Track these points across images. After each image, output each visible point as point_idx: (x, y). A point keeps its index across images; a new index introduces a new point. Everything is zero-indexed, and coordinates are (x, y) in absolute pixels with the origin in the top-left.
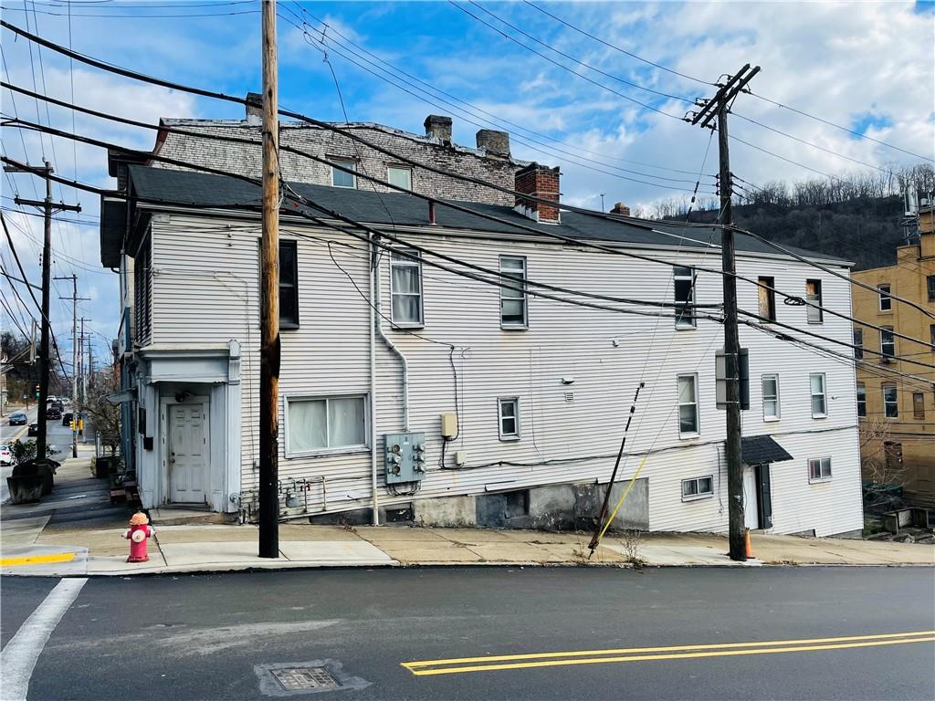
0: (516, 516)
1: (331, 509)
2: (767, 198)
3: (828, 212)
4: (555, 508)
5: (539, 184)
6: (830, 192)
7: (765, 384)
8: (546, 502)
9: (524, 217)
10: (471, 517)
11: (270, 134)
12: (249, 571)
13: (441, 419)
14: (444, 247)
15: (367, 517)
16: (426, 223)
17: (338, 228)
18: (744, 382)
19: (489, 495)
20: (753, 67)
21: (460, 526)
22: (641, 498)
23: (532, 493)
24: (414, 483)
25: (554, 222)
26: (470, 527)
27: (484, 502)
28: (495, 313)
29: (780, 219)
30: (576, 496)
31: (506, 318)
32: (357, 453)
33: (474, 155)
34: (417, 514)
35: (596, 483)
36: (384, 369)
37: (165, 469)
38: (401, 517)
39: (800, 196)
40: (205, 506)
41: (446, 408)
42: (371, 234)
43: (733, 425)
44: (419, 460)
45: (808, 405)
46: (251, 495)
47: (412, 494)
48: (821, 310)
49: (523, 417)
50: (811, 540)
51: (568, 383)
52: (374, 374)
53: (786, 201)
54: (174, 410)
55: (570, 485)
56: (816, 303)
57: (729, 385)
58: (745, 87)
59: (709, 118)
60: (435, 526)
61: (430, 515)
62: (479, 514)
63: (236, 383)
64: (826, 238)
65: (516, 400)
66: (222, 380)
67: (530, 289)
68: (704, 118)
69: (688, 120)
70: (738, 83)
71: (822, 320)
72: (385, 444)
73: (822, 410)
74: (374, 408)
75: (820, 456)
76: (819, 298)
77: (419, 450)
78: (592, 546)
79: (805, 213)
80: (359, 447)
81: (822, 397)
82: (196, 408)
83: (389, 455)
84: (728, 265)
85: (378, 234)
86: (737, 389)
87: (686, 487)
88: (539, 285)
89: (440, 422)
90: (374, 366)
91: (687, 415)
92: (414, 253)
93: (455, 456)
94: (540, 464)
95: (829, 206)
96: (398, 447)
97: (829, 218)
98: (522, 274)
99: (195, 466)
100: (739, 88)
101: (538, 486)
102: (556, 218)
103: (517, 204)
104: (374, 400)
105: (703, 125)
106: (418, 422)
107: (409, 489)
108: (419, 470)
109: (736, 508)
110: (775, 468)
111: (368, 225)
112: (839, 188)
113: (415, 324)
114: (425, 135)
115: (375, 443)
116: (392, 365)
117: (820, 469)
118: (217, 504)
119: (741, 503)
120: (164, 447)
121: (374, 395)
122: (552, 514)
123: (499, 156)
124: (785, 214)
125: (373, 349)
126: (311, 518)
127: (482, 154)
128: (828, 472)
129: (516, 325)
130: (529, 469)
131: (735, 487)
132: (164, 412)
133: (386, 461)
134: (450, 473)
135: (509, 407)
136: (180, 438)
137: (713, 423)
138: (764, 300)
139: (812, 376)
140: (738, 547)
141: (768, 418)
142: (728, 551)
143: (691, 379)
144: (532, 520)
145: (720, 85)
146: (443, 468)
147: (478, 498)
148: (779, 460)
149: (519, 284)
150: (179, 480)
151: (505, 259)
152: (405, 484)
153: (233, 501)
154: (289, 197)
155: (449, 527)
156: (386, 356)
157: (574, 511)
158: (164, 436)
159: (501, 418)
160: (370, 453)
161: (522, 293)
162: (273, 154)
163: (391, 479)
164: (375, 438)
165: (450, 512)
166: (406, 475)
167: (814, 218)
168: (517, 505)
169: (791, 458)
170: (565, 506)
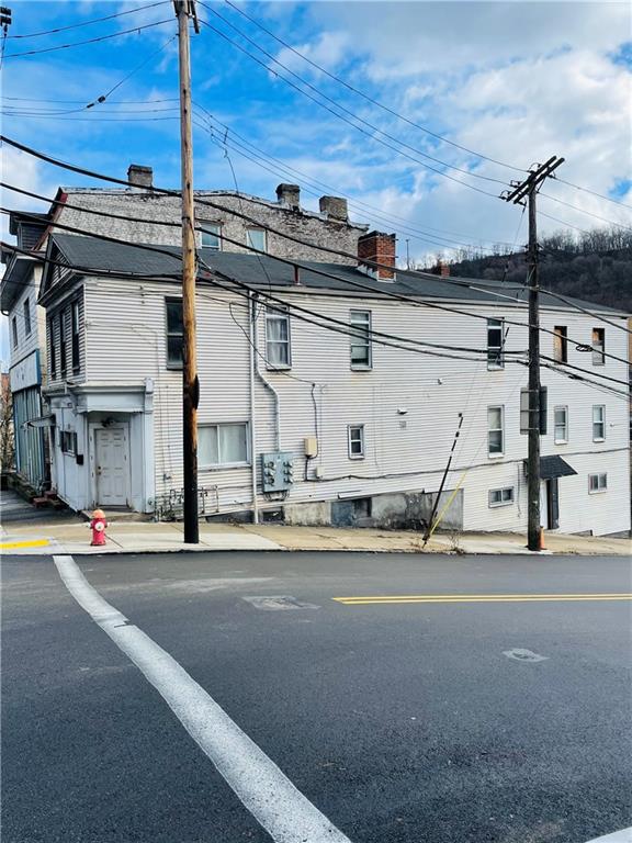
0: (361, 517)
1: (223, 511)
2: (556, 245)
3: (609, 258)
4: (391, 512)
5: (379, 249)
6: (611, 240)
7: (556, 414)
8: (384, 507)
9: (366, 276)
10: (327, 519)
11: (189, 218)
12: (182, 552)
13: (305, 441)
14: (306, 303)
15: (249, 518)
16: (292, 284)
17: (227, 288)
18: (543, 413)
19: (341, 501)
20: (558, 158)
21: (319, 525)
22: (458, 504)
23: (374, 500)
24: (284, 491)
25: (391, 281)
26: (327, 526)
27: (337, 507)
28: (346, 357)
29: (566, 265)
30: (407, 502)
31: (355, 361)
32: (242, 468)
33: (318, 218)
34: (286, 516)
35: (423, 492)
36: (260, 401)
37: (93, 479)
38: (274, 517)
39: (585, 244)
40: (128, 508)
41: (308, 432)
42: (251, 293)
43: (534, 447)
44: (289, 473)
45: (590, 431)
46: (162, 499)
47: (282, 500)
48: (604, 355)
49: (367, 441)
50: (589, 538)
51: (402, 413)
52: (253, 406)
53: (572, 248)
54: (99, 433)
55: (402, 494)
56: (599, 348)
57: (531, 415)
58: (551, 173)
59: (521, 197)
60: (300, 525)
61: (296, 517)
62: (333, 515)
63: (150, 413)
64: (607, 282)
65: (362, 427)
66: (139, 410)
67: (374, 337)
68: (517, 196)
69: (503, 198)
70: (546, 170)
71: (604, 362)
72: (262, 461)
73: (601, 436)
74: (254, 433)
75: (598, 472)
76: (603, 344)
77: (288, 466)
78: (425, 539)
79: (589, 259)
80: (243, 464)
81: (601, 424)
82: (117, 432)
83: (266, 470)
84: (533, 319)
85: (257, 293)
86: (537, 418)
87: (493, 495)
88: (380, 335)
89: (304, 444)
90: (253, 400)
91: (495, 439)
92: (284, 309)
93: (315, 471)
94: (380, 477)
95: (610, 253)
96: (273, 464)
97: (609, 264)
98: (367, 325)
99: (118, 477)
100: (547, 174)
101: (378, 495)
102: (392, 277)
103: (359, 265)
104: (254, 426)
105: (515, 202)
106: (288, 444)
107: (280, 496)
108: (289, 481)
109: (533, 511)
110: (563, 481)
111: (249, 285)
112: (619, 236)
113: (285, 366)
114: (276, 200)
115: (255, 460)
116: (268, 399)
117: (597, 482)
118: (138, 506)
119: (538, 507)
120: (92, 462)
121: (254, 423)
122: (389, 517)
123: (339, 219)
124: (571, 260)
125: (253, 386)
126: (207, 518)
127: (325, 218)
128: (604, 485)
129: (361, 366)
130: (371, 481)
131: (533, 495)
132: (92, 434)
133: (263, 474)
134: (312, 484)
135: (357, 432)
136: (105, 456)
137: (517, 446)
138: (559, 346)
139: (594, 407)
140: (534, 541)
141: (558, 442)
142: (527, 544)
143: (499, 410)
144: (373, 521)
145: (532, 172)
146: (306, 480)
147: (332, 504)
148: (566, 475)
149: (365, 333)
150: (105, 487)
151: (354, 313)
152: (278, 492)
153: (150, 504)
154: (202, 268)
155: (310, 525)
156: (262, 391)
157: (405, 514)
158: (92, 454)
159: (351, 441)
160: (251, 468)
161: (367, 341)
162: (191, 234)
163: (268, 488)
164: (255, 456)
165: (311, 514)
166: (279, 485)
167: (597, 264)
168: (363, 509)
169: (576, 473)
170: (399, 511)
